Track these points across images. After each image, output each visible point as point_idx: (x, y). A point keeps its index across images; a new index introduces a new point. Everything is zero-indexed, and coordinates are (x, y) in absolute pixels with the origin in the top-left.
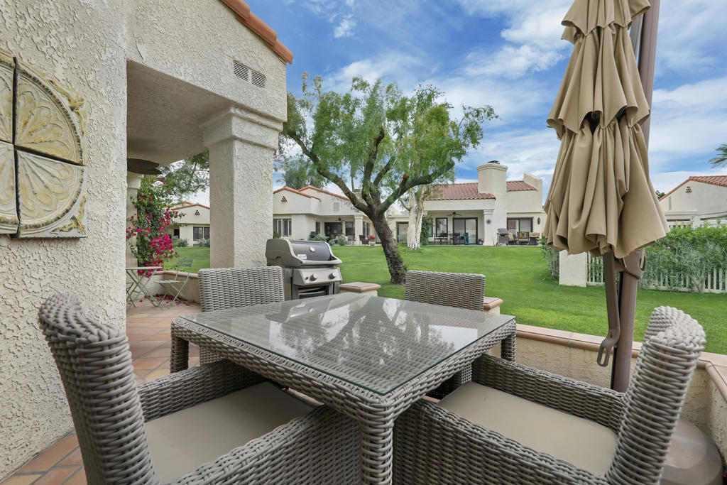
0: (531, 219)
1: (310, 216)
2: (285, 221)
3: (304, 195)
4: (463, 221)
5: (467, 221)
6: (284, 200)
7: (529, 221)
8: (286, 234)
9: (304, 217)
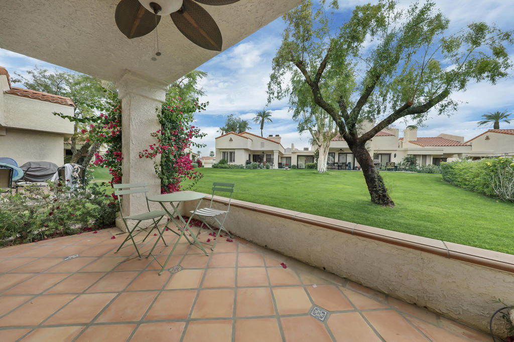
0: (390, 155)
1: (246, 150)
2: (231, 153)
3: (244, 137)
4: (345, 154)
5: (348, 155)
6: (231, 140)
7: (388, 156)
8: (231, 161)
9: (243, 151)
